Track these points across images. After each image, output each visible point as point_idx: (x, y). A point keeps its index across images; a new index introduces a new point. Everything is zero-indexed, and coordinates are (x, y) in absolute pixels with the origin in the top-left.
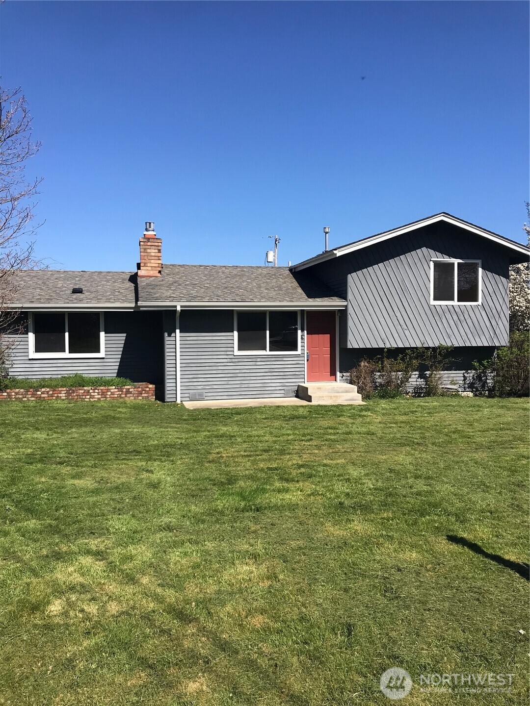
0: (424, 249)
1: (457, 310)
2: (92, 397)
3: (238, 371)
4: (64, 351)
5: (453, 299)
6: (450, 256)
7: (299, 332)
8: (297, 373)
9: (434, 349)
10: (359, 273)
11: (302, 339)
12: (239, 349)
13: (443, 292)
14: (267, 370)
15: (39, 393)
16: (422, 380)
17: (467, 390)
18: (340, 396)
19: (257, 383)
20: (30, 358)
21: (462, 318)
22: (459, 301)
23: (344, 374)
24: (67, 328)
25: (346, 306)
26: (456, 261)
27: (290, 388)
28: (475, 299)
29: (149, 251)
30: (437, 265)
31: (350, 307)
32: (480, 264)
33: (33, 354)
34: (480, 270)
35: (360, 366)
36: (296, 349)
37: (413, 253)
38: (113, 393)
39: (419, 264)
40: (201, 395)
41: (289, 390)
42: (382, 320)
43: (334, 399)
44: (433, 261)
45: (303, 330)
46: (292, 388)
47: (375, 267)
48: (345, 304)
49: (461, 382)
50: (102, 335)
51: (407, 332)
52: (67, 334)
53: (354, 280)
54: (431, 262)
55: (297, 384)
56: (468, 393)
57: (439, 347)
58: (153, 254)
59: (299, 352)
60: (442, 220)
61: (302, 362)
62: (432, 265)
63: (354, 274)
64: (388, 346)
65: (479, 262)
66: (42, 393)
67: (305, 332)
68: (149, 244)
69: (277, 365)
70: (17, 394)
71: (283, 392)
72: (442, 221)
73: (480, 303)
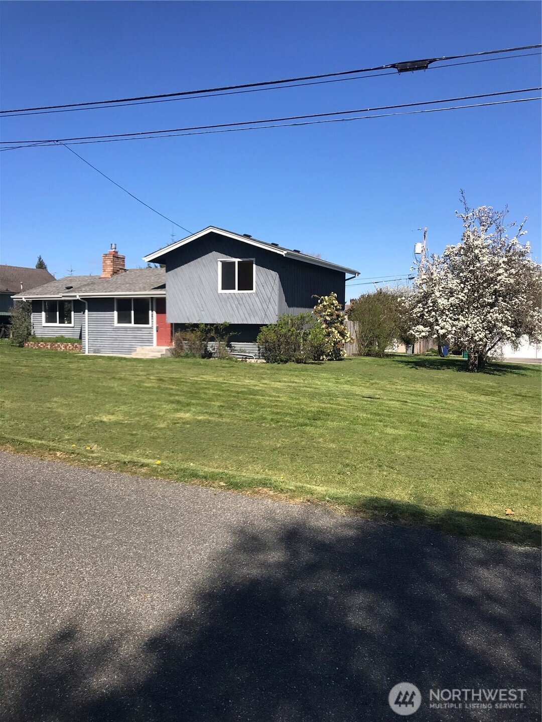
0: (214, 252)
1: (238, 296)
2: (61, 349)
3: (117, 336)
4: (56, 322)
5: (234, 289)
6: (233, 256)
7: (150, 312)
10: (173, 271)
11: (152, 316)
12: (119, 322)
13: (228, 284)
14: (133, 337)
15: (40, 345)
16: (228, 348)
17: (261, 358)
19: (127, 345)
20: (43, 326)
21: (242, 302)
22: (239, 290)
24: (58, 310)
26: (237, 260)
28: (250, 288)
29: (106, 262)
30: (224, 264)
31: (167, 294)
32: (254, 262)
33: (44, 324)
34: (254, 265)
36: (148, 323)
37: (207, 256)
38: (70, 347)
39: (210, 264)
40: (98, 350)
43: (145, 355)
44: (221, 261)
45: (152, 311)
47: (182, 267)
48: (165, 293)
49: (257, 352)
50: (73, 313)
52: (58, 313)
54: (219, 262)
56: (262, 360)
58: (108, 264)
59: (151, 325)
60: (211, 232)
61: (152, 332)
62: (220, 265)
64: (190, 322)
65: (254, 259)
66: (41, 345)
67: (154, 312)
68: (107, 257)
69: (138, 333)
70: (31, 344)
73: (254, 291)
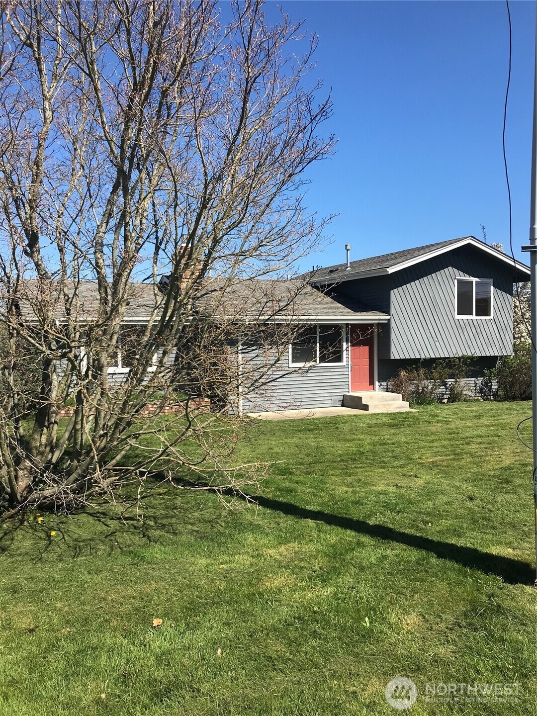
0: (450, 268)
1: (475, 323)
3: (292, 383)
5: (471, 314)
6: (470, 275)
7: (345, 344)
8: (342, 383)
9: (459, 358)
10: (400, 289)
11: (347, 350)
12: (293, 362)
13: (464, 308)
14: (317, 381)
17: (477, 395)
18: (392, 404)
19: (309, 394)
21: (479, 331)
22: (477, 315)
23: (382, 383)
25: (389, 320)
26: (474, 280)
27: (337, 398)
28: (488, 314)
30: (460, 282)
31: (392, 320)
32: (492, 284)
34: (492, 287)
35: (398, 375)
36: (341, 360)
37: (442, 271)
39: (446, 282)
41: (335, 400)
42: (418, 332)
44: (458, 280)
45: (347, 342)
46: (339, 397)
47: (413, 283)
48: (388, 317)
49: (473, 388)
51: (437, 344)
53: (396, 295)
55: (343, 394)
56: (478, 398)
57: (462, 357)
59: (344, 363)
61: (347, 373)
62: (456, 281)
63: (395, 290)
64: (423, 357)
65: (491, 281)
67: (350, 344)
69: (326, 376)
71: (330, 401)
72: (469, 244)
73: (492, 317)
